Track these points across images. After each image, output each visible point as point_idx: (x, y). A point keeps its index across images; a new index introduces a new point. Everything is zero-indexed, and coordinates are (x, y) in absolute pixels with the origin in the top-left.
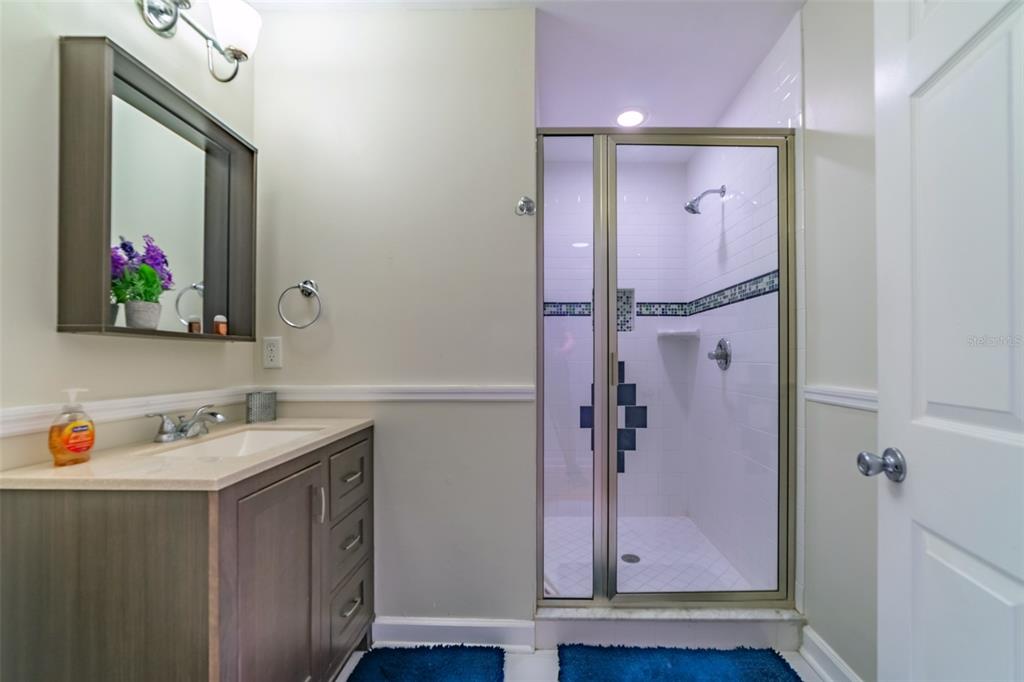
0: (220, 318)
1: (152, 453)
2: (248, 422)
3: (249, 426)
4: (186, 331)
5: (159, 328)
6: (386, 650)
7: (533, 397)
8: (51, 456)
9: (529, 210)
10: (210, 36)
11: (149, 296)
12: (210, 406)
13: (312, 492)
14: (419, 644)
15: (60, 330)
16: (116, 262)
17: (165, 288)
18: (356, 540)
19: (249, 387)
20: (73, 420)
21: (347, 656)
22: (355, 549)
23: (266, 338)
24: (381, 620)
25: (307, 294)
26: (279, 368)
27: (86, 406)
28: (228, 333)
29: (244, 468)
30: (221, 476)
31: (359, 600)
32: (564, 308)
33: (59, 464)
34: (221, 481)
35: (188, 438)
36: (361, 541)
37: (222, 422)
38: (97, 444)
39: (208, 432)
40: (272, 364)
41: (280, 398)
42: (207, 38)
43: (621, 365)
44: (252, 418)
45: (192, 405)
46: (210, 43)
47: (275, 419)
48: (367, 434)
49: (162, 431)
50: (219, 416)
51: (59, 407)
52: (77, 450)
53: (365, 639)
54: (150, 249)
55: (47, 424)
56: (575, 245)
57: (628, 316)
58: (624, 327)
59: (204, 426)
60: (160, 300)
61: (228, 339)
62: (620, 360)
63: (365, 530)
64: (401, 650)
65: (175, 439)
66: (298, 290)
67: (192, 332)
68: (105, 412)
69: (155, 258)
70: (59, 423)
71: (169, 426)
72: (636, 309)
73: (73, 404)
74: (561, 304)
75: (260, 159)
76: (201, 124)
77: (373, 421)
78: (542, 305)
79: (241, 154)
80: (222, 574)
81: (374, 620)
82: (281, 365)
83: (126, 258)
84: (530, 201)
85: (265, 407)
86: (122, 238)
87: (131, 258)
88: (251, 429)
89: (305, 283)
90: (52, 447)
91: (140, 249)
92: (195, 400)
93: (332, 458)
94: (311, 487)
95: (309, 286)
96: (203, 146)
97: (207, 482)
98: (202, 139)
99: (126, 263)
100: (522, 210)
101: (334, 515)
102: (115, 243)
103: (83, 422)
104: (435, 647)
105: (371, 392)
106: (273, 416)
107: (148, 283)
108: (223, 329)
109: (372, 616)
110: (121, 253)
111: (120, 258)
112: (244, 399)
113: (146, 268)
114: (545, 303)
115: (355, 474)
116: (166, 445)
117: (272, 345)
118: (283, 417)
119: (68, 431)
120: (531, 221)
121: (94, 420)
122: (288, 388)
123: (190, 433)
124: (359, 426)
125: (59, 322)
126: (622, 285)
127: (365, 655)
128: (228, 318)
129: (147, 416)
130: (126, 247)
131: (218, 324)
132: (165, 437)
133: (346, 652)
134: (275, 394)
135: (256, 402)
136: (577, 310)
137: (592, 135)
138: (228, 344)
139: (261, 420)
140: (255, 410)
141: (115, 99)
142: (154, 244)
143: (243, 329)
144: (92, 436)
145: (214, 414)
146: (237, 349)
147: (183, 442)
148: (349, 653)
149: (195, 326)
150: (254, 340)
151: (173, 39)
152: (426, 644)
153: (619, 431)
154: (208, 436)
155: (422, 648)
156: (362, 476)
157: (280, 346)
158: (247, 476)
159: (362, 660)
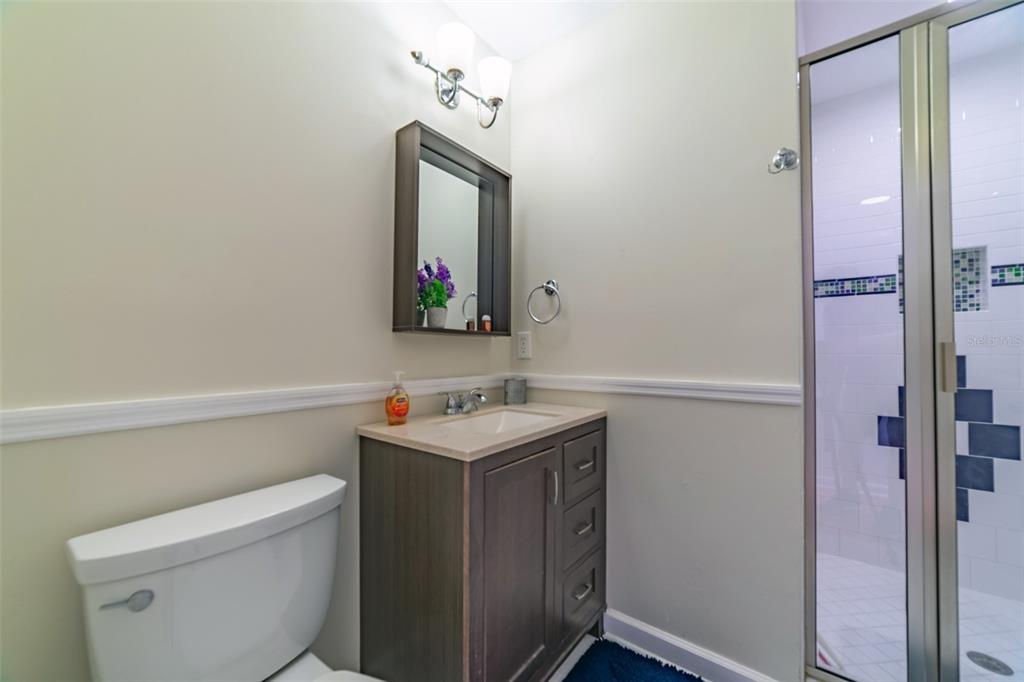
0: (486, 318)
1: (441, 423)
2: (506, 404)
3: (505, 407)
4: (465, 328)
5: (446, 327)
6: (615, 646)
7: (800, 400)
8: (386, 418)
9: (789, 164)
10: (478, 95)
11: (440, 304)
12: (479, 389)
13: (547, 475)
14: (651, 655)
15: (394, 330)
16: (421, 279)
17: (450, 296)
18: (587, 528)
19: (508, 374)
20: (398, 393)
21: (578, 637)
22: (586, 536)
23: (520, 333)
24: (611, 613)
25: (550, 292)
26: (529, 359)
27: (406, 385)
28: (492, 330)
29: (492, 444)
30: (474, 449)
31: (590, 587)
32: (848, 286)
33: (391, 424)
34: (472, 454)
35: (463, 413)
36: (593, 528)
37: (484, 403)
38: (409, 413)
39: (477, 409)
40: (523, 356)
41: (529, 385)
42: (477, 98)
43: (961, 361)
44: (508, 400)
45: (469, 387)
46: (479, 101)
47: (525, 402)
48: (600, 424)
49: (448, 407)
50: (483, 398)
51: (390, 384)
52: (399, 415)
53: (596, 625)
54: (440, 268)
55: (384, 396)
56: (864, 202)
57: (971, 289)
58: (963, 306)
59: (474, 404)
60: (447, 305)
61: (493, 335)
62: (959, 352)
63: (597, 518)
64: (631, 652)
65: (456, 413)
66: (543, 290)
67: (468, 331)
68: (417, 389)
69: (444, 274)
70: (391, 395)
71: (452, 402)
72: (990, 276)
73: (398, 382)
74: (843, 280)
75: (514, 183)
76: (476, 168)
77: (605, 412)
78: (811, 286)
79: (500, 182)
80: (471, 533)
81: (605, 611)
82: (530, 356)
83: (427, 276)
84: (791, 153)
85: (518, 392)
86: (425, 262)
87: (430, 276)
88: (508, 410)
89: (548, 283)
90: (387, 411)
91: (435, 270)
92: (470, 383)
93: (566, 445)
94: (546, 469)
95: (551, 286)
96: (477, 183)
97: (462, 453)
98: (476, 178)
99: (426, 280)
100: (778, 166)
101: (567, 499)
102: (421, 266)
103: (402, 396)
104: (667, 665)
105: (604, 383)
106: (523, 400)
107: (439, 294)
108: (488, 326)
109: (604, 606)
110: (425, 273)
111: (424, 276)
112: (503, 384)
113: (437, 282)
114: (815, 282)
115: (588, 462)
116: (451, 417)
117: (523, 339)
118: (531, 401)
119: (394, 401)
120: (792, 177)
121: (409, 394)
122: (537, 376)
123: (465, 409)
124: (593, 416)
125: (394, 325)
126: (959, 244)
127: (596, 642)
128: (492, 318)
129: (439, 394)
130: (428, 268)
131: (485, 321)
132: (449, 411)
133: (577, 634)
134: (525, 381)
135: (511, 387)
136: (870, 287)
137: (898, 33)
138: (493, 338)
139: (515, 403)
140: (511, 394)
141: (421, 161)
142: (443, 263)
143: (502, 327)
144: (407, 406)
145: (479, 396)
146: (499, 342)
147: (461, 416)
148: (581, 635)
149: (471, 325)
150: (510, 335)
151: (458, 107)
152: (658, 658)
153: (959, 458)
154: (477, 413)
155: (653, 660)
156: (594, 465)
157: (530, 339)
158: (492, 453)
159: (592, 646)
